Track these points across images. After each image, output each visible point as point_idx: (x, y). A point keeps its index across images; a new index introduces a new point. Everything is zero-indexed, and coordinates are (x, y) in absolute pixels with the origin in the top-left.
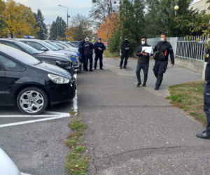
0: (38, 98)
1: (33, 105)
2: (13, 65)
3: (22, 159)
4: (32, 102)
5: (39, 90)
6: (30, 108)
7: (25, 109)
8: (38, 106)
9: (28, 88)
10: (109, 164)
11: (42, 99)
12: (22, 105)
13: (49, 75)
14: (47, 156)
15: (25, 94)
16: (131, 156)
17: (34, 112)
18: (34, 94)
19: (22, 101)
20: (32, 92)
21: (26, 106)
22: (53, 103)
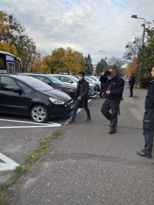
0: (42, 112)
1: (40, 116)
2: (30, 90)
3: (10, 147)
4: (39, 115)
5: (43, 107)
6: (38, 118)
7: (34, 118)
8: (42, 117)
9: (37, 106)
10: (53, 159)
11: (45, 113)
12: (33, 116)
13: (50, 98)
14: (24, 148)
15: (35, 109)
16: (71, 157)
17: (40, 121)
18: (40, 110)
19: (33, 113)
20: (39, 108)
21: (35, 117)
22: (52, 117)
